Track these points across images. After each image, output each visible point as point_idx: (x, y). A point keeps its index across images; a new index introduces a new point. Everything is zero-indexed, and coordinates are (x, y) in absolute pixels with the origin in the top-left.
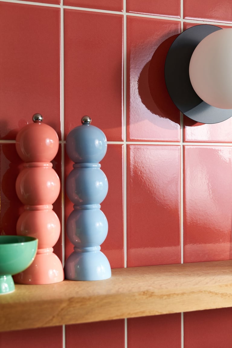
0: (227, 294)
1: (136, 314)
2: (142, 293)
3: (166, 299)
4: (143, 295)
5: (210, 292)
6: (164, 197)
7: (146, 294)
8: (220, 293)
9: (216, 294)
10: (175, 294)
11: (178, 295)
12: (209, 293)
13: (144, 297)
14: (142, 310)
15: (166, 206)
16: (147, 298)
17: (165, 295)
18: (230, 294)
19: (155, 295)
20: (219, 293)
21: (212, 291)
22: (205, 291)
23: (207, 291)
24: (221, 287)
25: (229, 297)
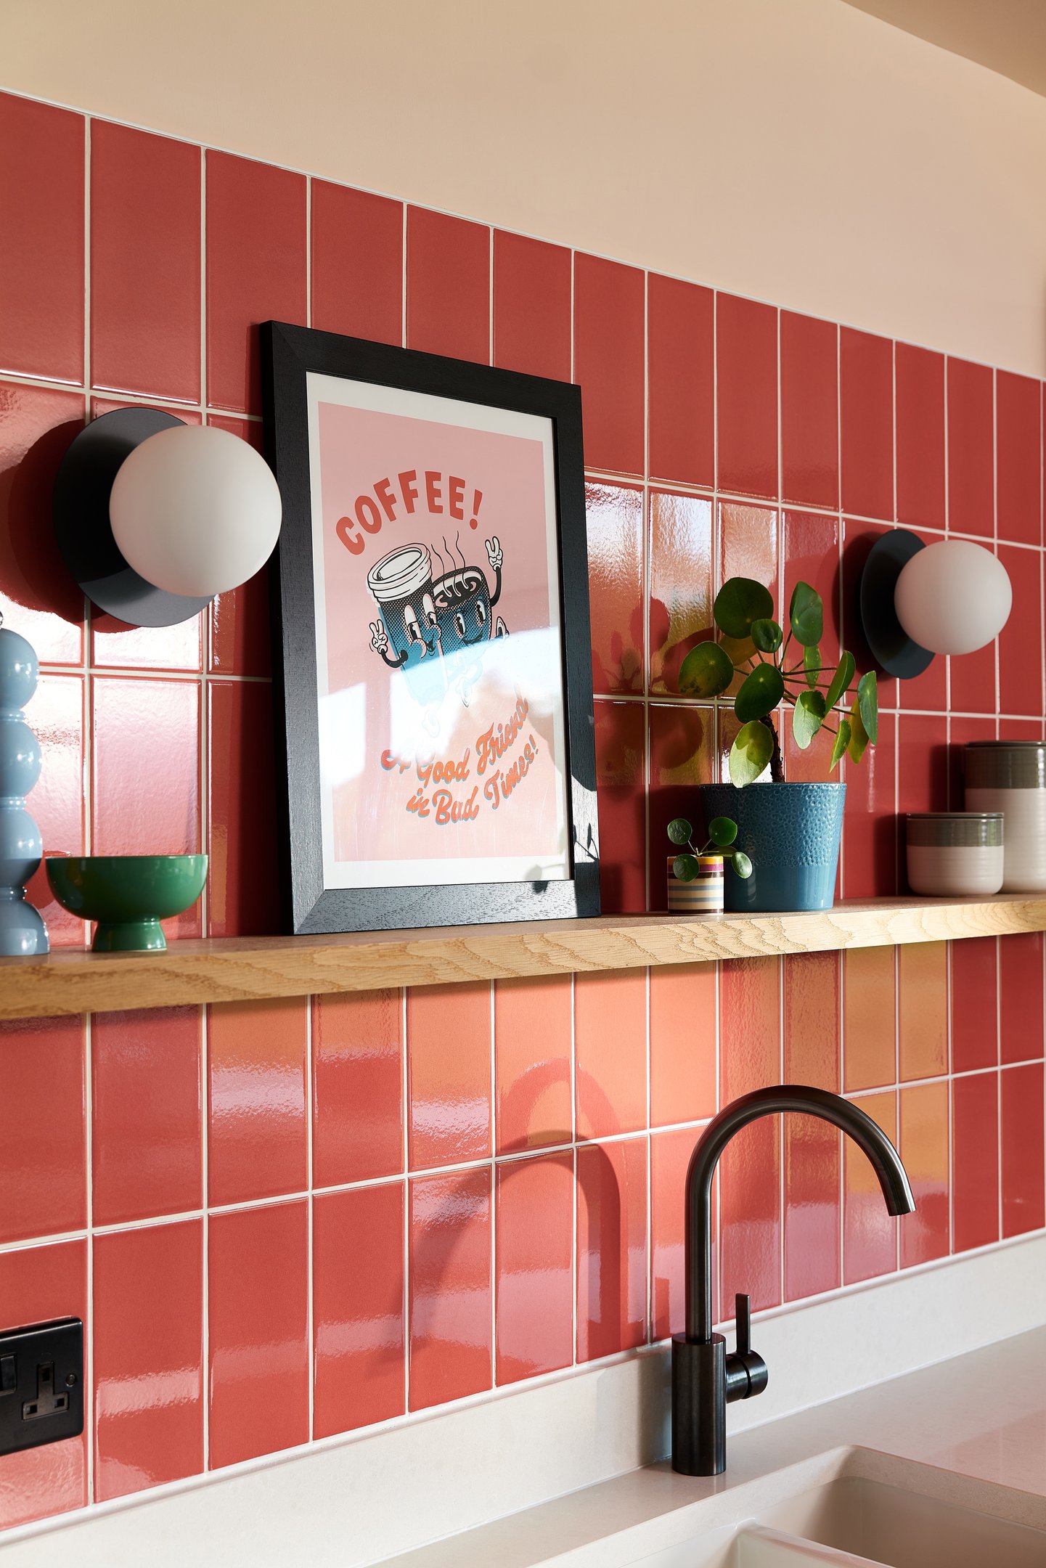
0: (197, 976)
1: (18, 1011)
2: (30, 970)
3: (77, 983)
4: (33, 973)
5: (166, 972)
6: (47, 791)
7: (38, 971)
8: (185, 974)
9: (177, 976)
10: (94, 973)
11: (101, 975)
12: (162, 974)
13: (34, 978)
14: (30, 1004)
15: (51, 813)
16: (39, 980)
17: (74, 976)
18: (205, 976)
19: (56, 975)
20: (183, 975)
21: (168, 969)
22: (155, 969)
23: (159, 970)
24: (187, 961)
25: (202, 982)
